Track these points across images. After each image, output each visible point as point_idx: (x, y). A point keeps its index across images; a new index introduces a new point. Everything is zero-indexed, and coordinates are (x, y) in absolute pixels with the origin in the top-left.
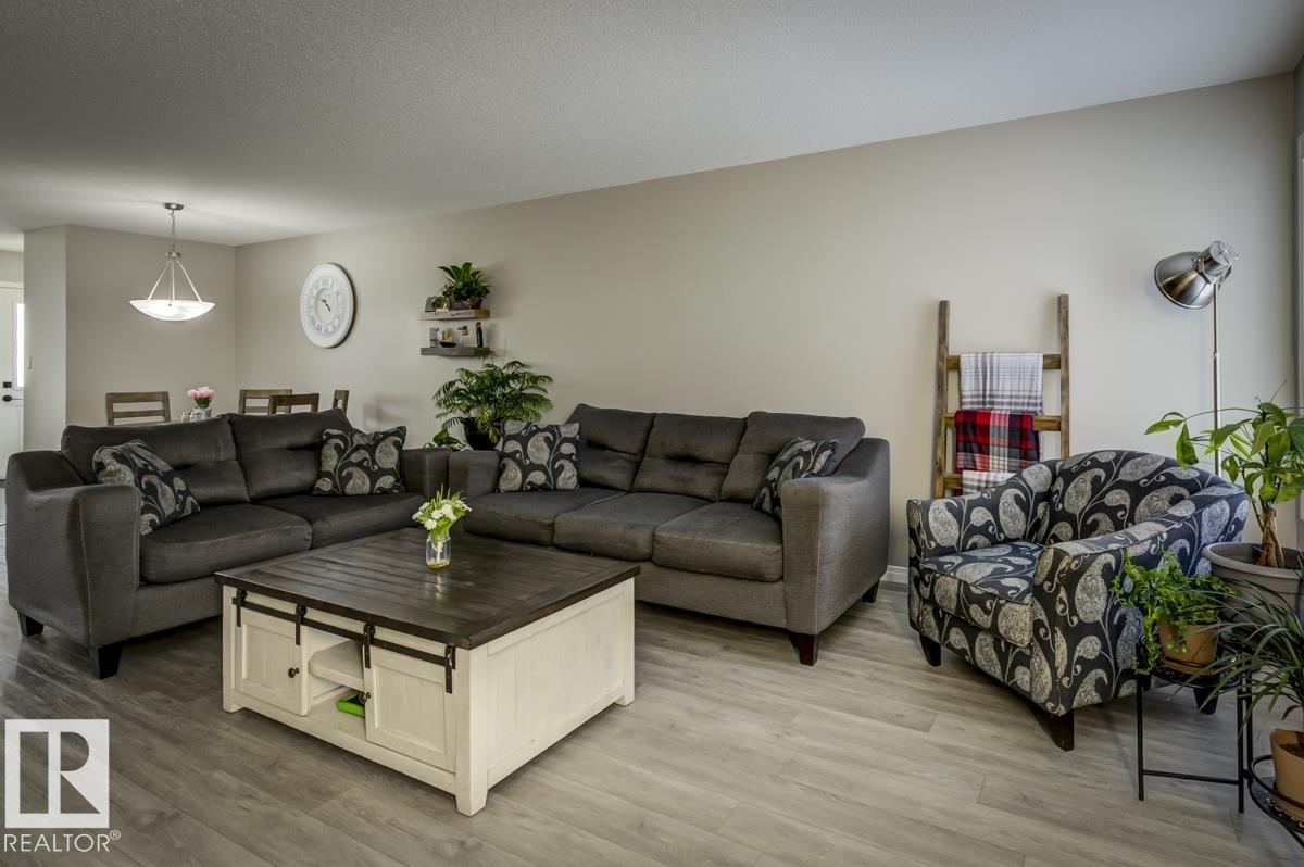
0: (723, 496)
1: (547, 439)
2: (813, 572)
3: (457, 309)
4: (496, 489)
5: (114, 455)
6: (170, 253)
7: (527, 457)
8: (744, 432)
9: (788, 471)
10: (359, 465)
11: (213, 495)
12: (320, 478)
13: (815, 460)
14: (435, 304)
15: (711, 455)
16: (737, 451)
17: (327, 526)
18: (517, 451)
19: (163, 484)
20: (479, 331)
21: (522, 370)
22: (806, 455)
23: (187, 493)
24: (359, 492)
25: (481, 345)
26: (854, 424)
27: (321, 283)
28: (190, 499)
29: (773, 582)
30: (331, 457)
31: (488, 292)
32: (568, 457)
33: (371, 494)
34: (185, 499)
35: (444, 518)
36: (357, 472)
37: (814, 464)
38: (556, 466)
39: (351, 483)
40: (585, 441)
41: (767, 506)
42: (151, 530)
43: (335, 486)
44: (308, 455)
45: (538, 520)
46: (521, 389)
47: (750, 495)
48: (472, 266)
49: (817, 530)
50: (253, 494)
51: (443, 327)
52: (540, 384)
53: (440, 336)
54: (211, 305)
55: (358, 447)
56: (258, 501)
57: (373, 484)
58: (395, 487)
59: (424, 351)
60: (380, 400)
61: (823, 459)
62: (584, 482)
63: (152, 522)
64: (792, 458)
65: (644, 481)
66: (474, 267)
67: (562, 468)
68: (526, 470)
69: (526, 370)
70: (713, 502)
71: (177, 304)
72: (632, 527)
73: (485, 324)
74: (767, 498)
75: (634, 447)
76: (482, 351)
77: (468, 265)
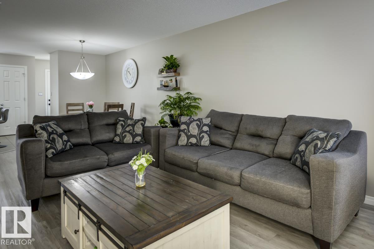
0: (275, 155)
1: (197, 124)
2: (330, 208)
3: (169, 73)
4: (177, 144)
5: (41, 127)
6: (81, 57)
7: (189, 132)
8: (285, 125)
9: (311, 148)
10: (129, 132)
11: (78, 142)
12: (115, 136)
13: (327, 143)
14: (161, 71)
15: (268, 135)
16: (281, 134)
17: (113, 156)
18: (185, 129)
19: (59, 138)
20: (176, 81)
21: (191, 96)
22: (322, 140)
23: (67, 142)
24: (129, 142)
25: (177, 86)
26: (345, 123)
27: (128, 66)
28: (69, 143)
29: (305, 209)
30: (119, 128)
31: (179, 66)
32: (206, 132)
33: (133, 143)
34: (66, 144)
35: (141, 164)
36: (128, 135)
37: (326, 145)
38: (201, 136)
39: (126, 139)
40: (213, 125)
41: (298, 163)
42: (52, 155)
43: (120, 140)
44: (112, 127)
45: (191, 160)
46: (190, 103)
47: (289, 156)
48: (174, 56)
49: (333, 185)
50: (92, 142)
51: (165, 80)
52: (197, 101)
53: (163, 83)
54: (93, 74)
55: (129, 125)
56: (93, 144)
57: (133, 139)
58: (141, 141)
59: (158, 89)
60: (146, 106)
61: (332, 142)
62: (212, 143)
63: (53, 153)
64: (313, 141)
65: (238, 144)
66: (174, 57)
67: (203, 137)
68: (189, 137)
69: (192, 96)
70: (270, 157)
71: (83, 74)
72: (231, 169)
73: (178, 78)
74: (299, 160)
75: (233, 128)
76: (177, 88)
77: (172, 56)
